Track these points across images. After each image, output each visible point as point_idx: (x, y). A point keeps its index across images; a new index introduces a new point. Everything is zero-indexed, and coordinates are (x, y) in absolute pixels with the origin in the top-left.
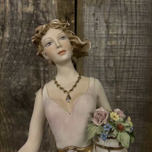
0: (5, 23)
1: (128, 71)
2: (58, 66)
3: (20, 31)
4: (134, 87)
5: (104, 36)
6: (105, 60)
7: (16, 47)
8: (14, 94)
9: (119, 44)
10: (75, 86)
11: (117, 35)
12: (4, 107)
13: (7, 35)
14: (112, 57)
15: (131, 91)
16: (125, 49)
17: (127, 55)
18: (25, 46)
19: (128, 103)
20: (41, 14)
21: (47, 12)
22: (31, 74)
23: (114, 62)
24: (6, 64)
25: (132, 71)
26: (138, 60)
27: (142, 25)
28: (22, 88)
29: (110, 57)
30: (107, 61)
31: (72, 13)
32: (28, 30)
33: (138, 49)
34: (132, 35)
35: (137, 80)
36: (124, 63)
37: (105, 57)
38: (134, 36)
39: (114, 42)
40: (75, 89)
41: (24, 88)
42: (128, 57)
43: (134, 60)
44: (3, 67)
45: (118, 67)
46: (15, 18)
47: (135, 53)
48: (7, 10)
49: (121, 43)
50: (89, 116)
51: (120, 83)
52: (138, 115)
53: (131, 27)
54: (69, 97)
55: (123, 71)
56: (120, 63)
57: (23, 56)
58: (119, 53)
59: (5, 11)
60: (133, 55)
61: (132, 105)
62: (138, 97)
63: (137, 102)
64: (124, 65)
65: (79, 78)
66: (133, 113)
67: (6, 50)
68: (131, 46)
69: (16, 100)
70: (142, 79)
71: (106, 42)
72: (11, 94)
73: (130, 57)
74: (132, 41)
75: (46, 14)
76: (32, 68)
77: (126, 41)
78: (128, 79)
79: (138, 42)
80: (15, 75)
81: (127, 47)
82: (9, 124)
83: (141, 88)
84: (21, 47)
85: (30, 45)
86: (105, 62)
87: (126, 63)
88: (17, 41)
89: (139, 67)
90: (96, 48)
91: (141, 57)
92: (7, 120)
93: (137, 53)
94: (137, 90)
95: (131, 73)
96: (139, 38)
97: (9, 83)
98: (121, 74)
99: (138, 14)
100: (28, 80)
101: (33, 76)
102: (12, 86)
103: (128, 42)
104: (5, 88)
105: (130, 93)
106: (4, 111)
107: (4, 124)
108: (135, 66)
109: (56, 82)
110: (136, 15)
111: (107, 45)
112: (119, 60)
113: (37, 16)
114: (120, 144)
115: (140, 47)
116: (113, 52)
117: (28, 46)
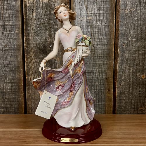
0: (33, 8)
1: (98, 33)
2: (64, 22)
3: (41, 12)
4: (102, 41)
5: (85, 14)
6: (86, 27)
7: (40, 21)
8: (38, 46)
9: (93, 18)
10: (71, 28)
11: (92, 13)
12: (33, 53)
13: (35, 14)
14: (89, 25)
15: (100, 44)
16: (96, 21)
17: (98, 24)
18: (44, 20)
19: (98, 50)
20: (52, 3)
21: (55, 2)
22: (47, 35)
23: (91, 28)
24: (34, 30)
25: (100, 33)
26: (103, 27)
27: (105, 8)
28: (43, 43)
29: (88, 25)
30: (87, 28)
31: (68, 2)
32: (45, 12)
33: (103, 21)
34: (100, 13)
35: (103, 38)
36: (96, 29)
37: (86, 25)
38: (100, 14)
39: (90, 18)
40: (70, 29)
41: (44, 43)
42: (98, 25)
43: (101, 27)
44: (33, 31)
45: (93, 31)
46: (39, 5)
47: (101, 23)
48: (35, 1)
49: (94, 18)
50: (75, 37)
51: (94, 40)
52: (104, 56)
53: (99, 10)
54: (68, 32)
55: (96, 33)
56: (94, 29)
57: (43, 26)
58: (93, 23)
59: (34, 2)
60: (101, 24)
61: (100, 52)
62: (104, 47)
63: (103, 49)
64: (96, 30)
65: (72, 26)
66: (101, 56)
67: (34, 22)
68: (99, 19)
69: (40, 49)
70: (105, 37)
71: (86, 18)
72: (37, 46)
73: (99, 25)
74: (100, 17)
75: (55, 3)
76: (47, 32)
77: (97, 17)
78: (98, 37)
79: (103, 17)
80: (39, 36)
81: (97, 20)
82: (36, 62)
83: (105, 42)
84: (42, 21)
85: (46, 20)
86: (86, 28)
87: (97, 28)
88: (40, 18)
89: (103, 30)
90: (81, 21)
91: (104, 25)
92: (35, 60)
93: (102, 23)
94: (103, 43)
95: (100, 34)
96: (103, 15)
97: (36, 40)
98: (94, 35)
99: (102, 2)
100: (45, 38)
101: (48, 36)
102: (38, 42)
103: (98, 17)
104: (34, 42)
105: (99, 45)
106: (34, 55)
107: (33, 62)
108: (102, 30)
109: (63, 28)
110: (102, 3)
111: (87, 19)
112: (93, 27)
113: (50, 4)
114: (86, 44)
115: (104, 20)
116: (90, 23)
117: (45, 20)
